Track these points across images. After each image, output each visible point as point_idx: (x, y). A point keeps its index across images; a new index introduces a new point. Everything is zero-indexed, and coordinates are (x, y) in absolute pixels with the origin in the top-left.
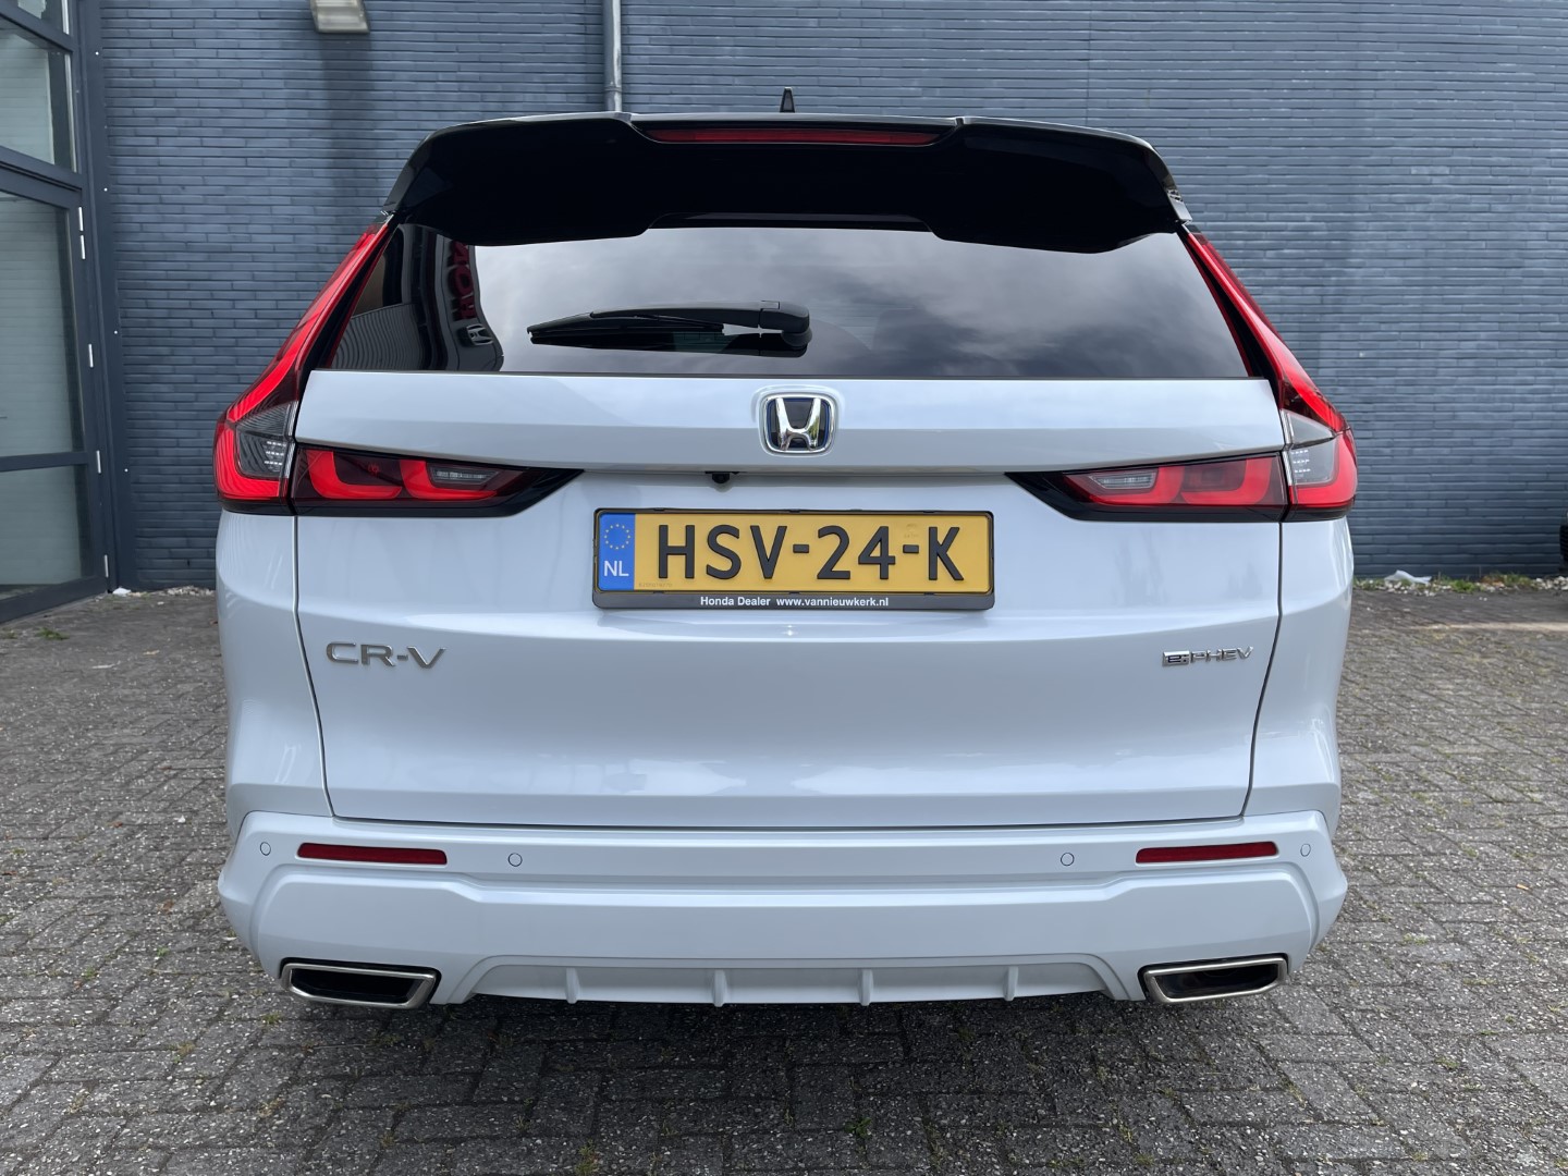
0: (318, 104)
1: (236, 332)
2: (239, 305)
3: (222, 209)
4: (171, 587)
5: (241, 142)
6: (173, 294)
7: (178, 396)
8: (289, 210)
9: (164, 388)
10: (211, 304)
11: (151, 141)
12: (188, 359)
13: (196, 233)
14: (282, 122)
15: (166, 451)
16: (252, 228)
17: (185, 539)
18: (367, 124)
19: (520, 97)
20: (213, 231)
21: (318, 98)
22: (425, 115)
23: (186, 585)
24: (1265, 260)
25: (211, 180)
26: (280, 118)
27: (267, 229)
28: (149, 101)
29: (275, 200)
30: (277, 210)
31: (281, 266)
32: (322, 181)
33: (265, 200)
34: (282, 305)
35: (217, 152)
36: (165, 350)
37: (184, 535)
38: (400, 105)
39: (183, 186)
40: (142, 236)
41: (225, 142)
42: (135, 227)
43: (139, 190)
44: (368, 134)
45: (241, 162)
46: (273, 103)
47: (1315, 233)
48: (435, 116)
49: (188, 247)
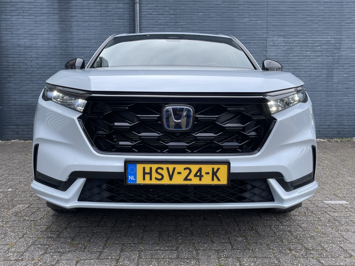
0: (56, 7)
1: (32, 69)
2: (33, 62)
3: (29, 36)
4: (12, 140)
5: (34, 17)
6: (15, 59)
7: (15, 87)
8: (47, 36)
9: (12, 84)
10: (26, 61)
11: (10, 17)
12: (19, 77)
13: (22, 42)
14: (46, 12)
15: (12, 102)
16: (37, 41)
17: (16, 126)
18: (69, 12)
19: (111, 5)
20: (26, 42)
21: (56, 5)
22: (85, 10)
23: (17, 139)
24: (317, 49)
25: (26, 28)
26: (45, 11)
27: (41, 41)
28: (9, 6)
29: (44, 33)
30: (44, 36)
31: (44, 51)
32: (56, 28)
33: (41, 33)
34: (45, 62)
35: (28, 20)
36: (12, 74)
37: (16, 125)
38: (78, 7)
39: (18, 29)
40: (7, 43)
41: (30, 17)
42: (5, 40)
43: (6, 30)
44: (70, 15)
45: (34, 23)
46: (44, 7)
47: (331, 42)
48: (88, 10)
49: (19, 46)
